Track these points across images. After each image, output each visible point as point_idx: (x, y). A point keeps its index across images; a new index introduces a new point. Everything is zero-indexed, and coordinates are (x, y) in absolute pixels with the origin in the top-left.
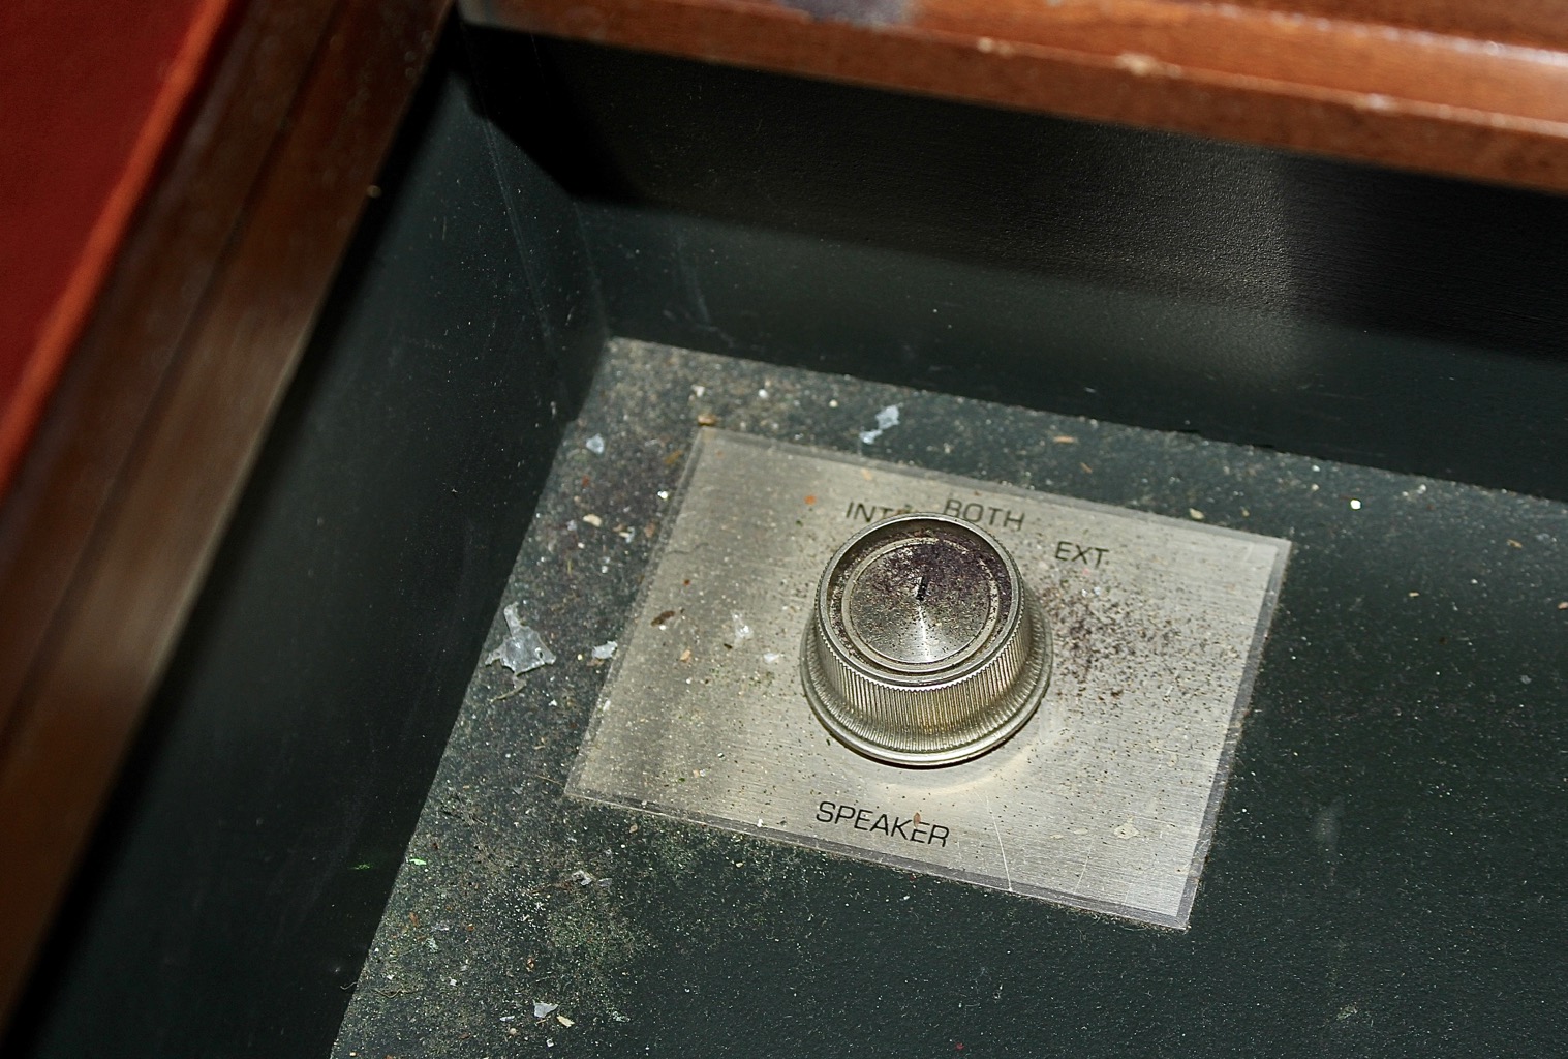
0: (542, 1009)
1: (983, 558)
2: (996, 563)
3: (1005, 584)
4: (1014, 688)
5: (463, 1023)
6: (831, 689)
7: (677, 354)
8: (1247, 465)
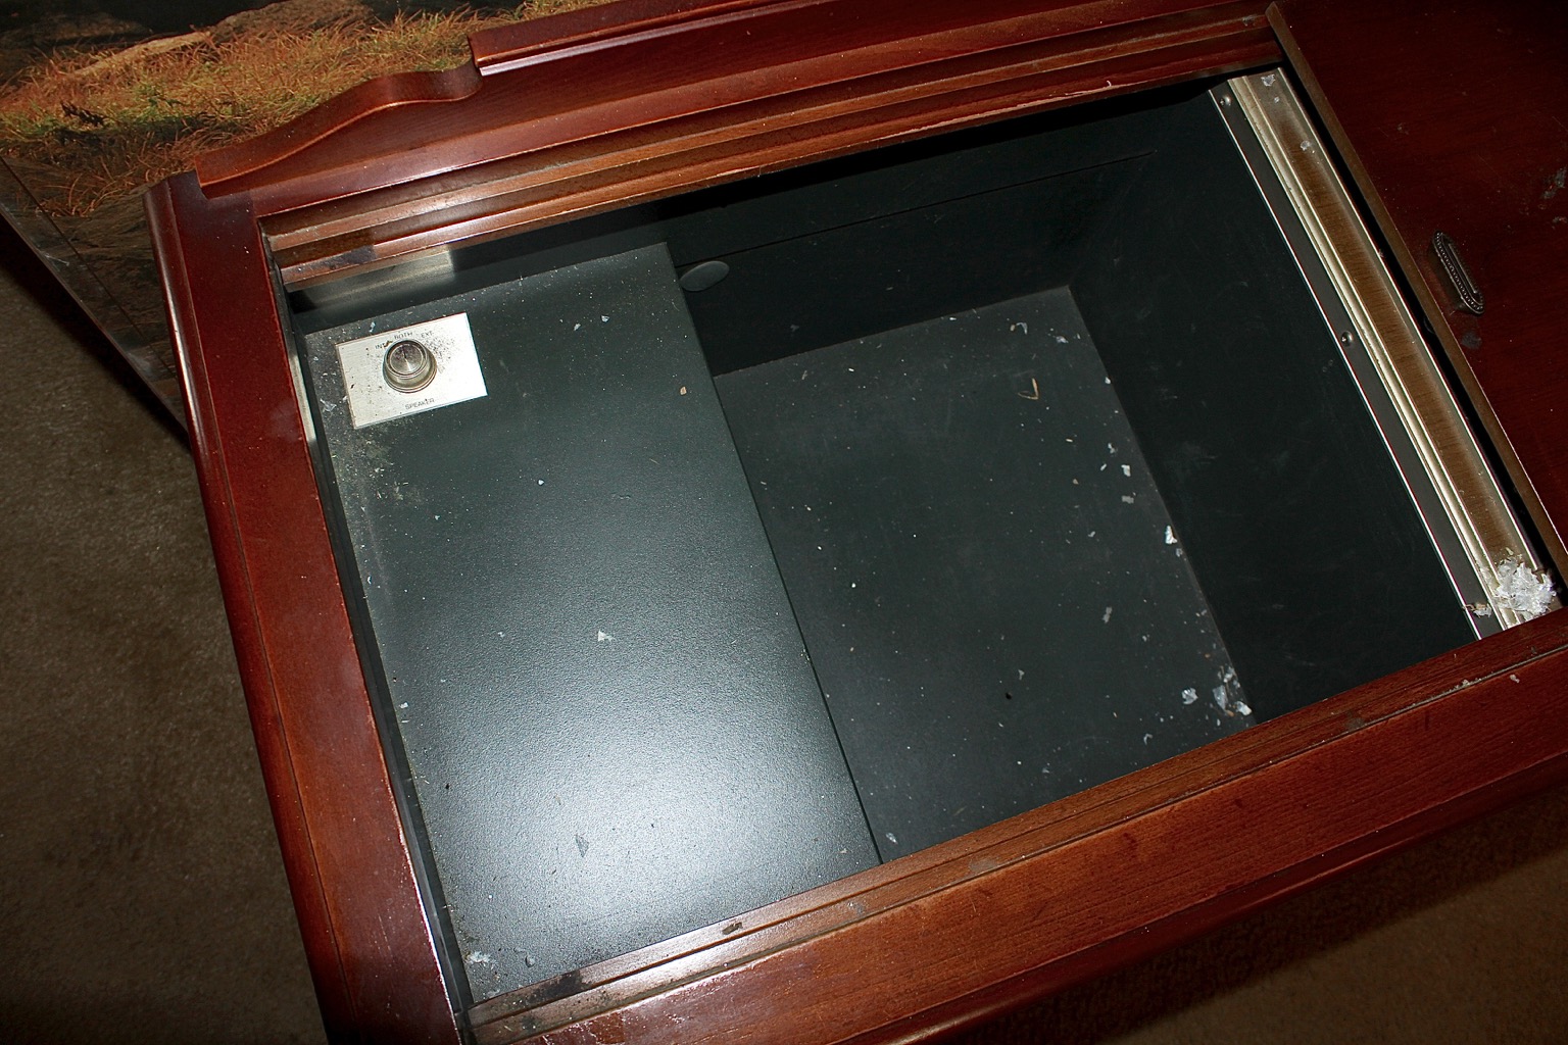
0: (376, 471)
1: (413, 344)
2: (416, 344)
3: (420, 347)
4: (430, 370)
5: (363, 480)
6: (393, 381)
7: (321, 333)
8: (448, 302)
